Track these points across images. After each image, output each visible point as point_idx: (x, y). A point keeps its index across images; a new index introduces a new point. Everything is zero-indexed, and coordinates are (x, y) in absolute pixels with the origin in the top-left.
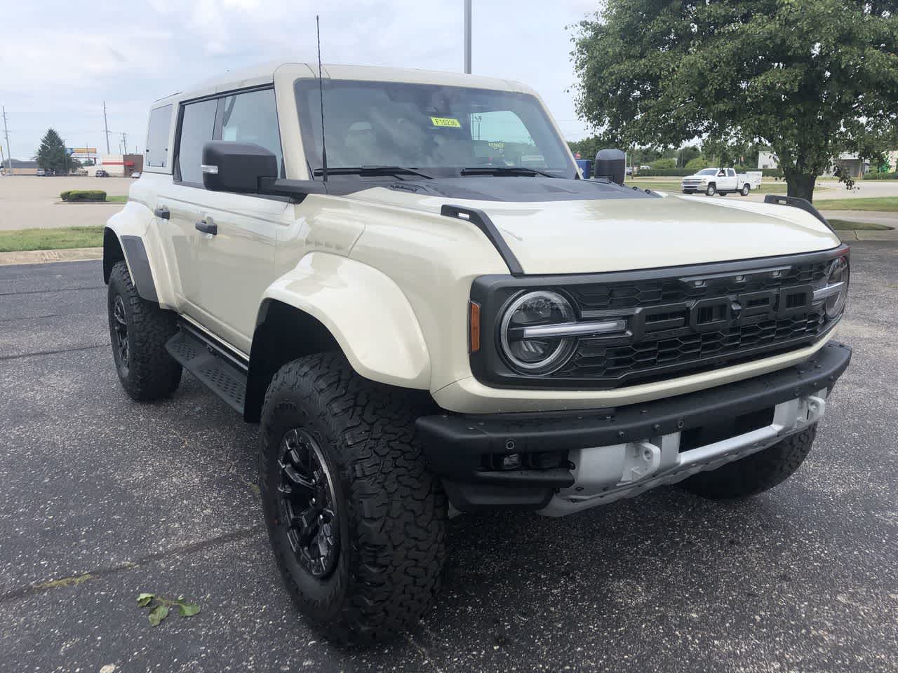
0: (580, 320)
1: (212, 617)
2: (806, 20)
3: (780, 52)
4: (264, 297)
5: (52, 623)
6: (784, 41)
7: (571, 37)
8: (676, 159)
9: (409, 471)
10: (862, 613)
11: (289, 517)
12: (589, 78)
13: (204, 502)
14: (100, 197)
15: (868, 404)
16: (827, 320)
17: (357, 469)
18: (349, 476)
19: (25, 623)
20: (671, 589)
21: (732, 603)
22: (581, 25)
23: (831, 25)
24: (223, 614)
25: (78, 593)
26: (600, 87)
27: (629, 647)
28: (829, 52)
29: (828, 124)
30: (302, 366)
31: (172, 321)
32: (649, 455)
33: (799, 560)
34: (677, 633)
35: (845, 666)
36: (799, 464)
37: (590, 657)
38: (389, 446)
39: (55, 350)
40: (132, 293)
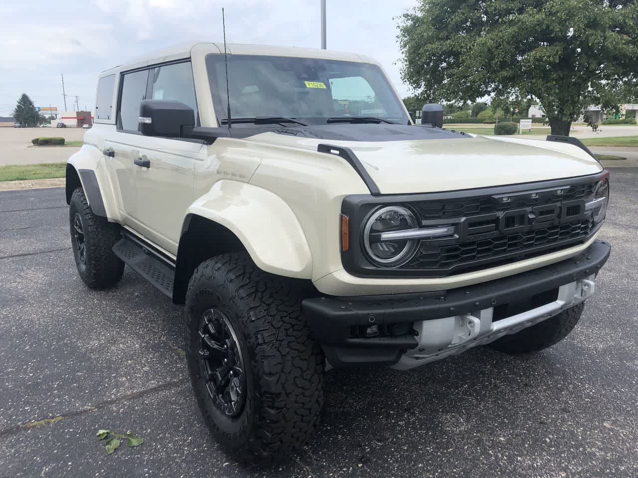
0: (422, 227)
1: (152, 447)
2: (564, 11)
3: (545, 35)
4: (187, 213)
5: (35, 453)
6: (548, 26)
7: (397, 25)
8: (471, 111)
9: (297, 338)
10: (622, 435)
11: (208, 373)
12: (410, 54)
13: (143, 362)
14: (61, 142)
15: (616, 284)
16: (594, 224)
17: (259, 337)
18: (253, 343)
19: (15, 454)
20: (484, 420)
21: (529, 430)
22: (404, 16)
23: (581, 15)
24: (160, 444)
25: (53, 431)
26: (418, 60)
27: (456, 463)
28: (580, 35)
29: (580, 85)
30: (216, 263)
31: (117, 230)
32: (472, 324)
33: (575, 397)
34: (491, 452)
35: (612, 474)
36: (572, 328)
37: (428, 471)
38: (282, 321)
39: (31, 252)
40: (88, 211)
